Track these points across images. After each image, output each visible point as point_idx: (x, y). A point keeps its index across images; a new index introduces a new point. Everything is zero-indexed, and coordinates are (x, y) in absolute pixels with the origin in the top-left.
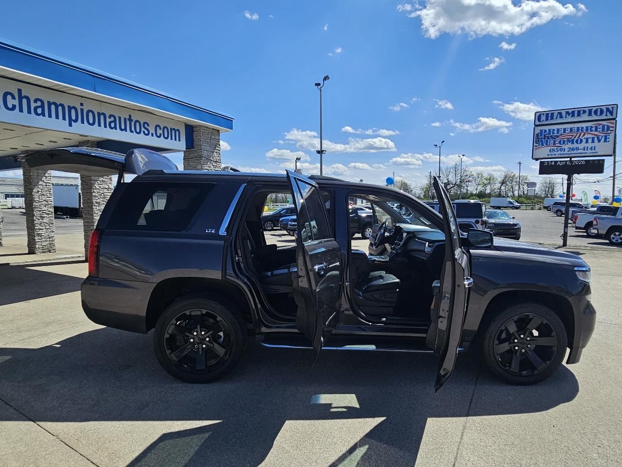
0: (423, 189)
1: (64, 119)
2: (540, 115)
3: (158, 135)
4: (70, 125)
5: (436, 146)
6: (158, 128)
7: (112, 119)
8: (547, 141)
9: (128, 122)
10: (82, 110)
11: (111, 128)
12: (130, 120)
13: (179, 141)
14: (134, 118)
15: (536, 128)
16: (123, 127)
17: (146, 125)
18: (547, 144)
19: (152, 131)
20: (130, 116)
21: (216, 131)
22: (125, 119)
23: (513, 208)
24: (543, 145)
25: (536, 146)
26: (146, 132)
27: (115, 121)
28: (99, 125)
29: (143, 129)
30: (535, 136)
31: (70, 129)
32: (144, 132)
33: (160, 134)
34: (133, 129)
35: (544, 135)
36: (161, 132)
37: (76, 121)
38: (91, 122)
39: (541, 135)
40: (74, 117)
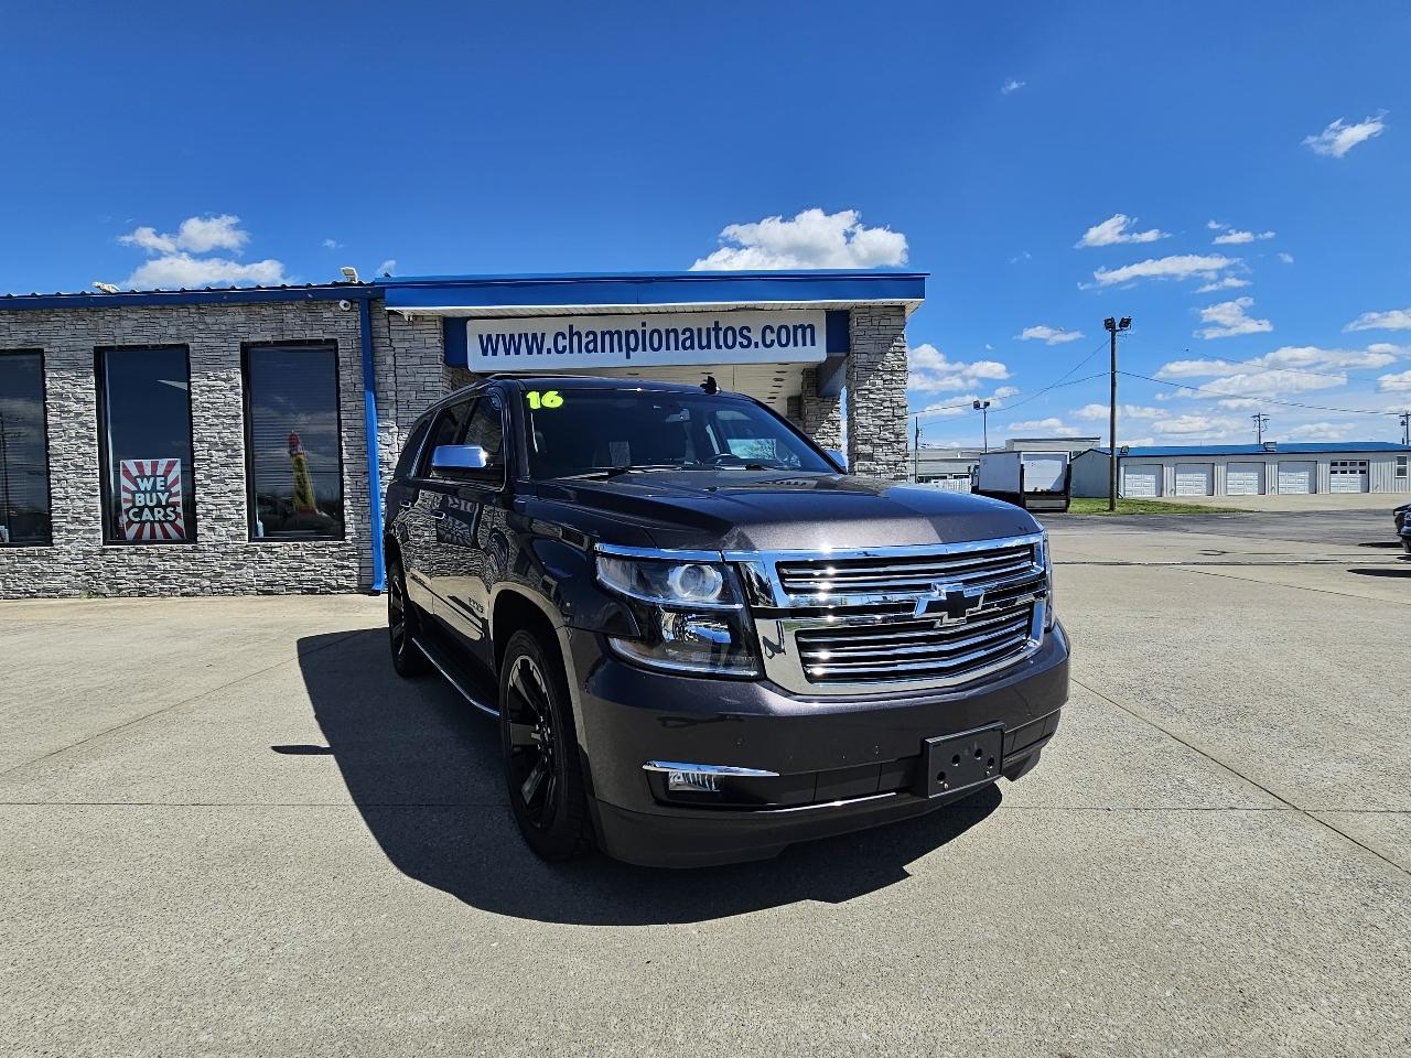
1: (620, 350)
3: (769, 343)
4: (628, 357)
6: (768, 331)
7: (688, 334)
9: (713, 333)
10: (644, 332)
11: (685, 348)
12: (717, 328)
13: (813, 344)
14: (723, 326)
16: (704, 343)
17: (745, 332)
19: (756, 337)
20: (717, 323)
21: (899, 308)
22: (708, 330)
26: (745, 342)
27: (692, 338)
28: (668, 348)
29: (739, 339)
31: (629, 363)
32: (741, 343)
33: (773, 341)
34: (721, 342)
36: (774, 336)
37: (635, 349)
38: (656, 345)
40: (632, 346)
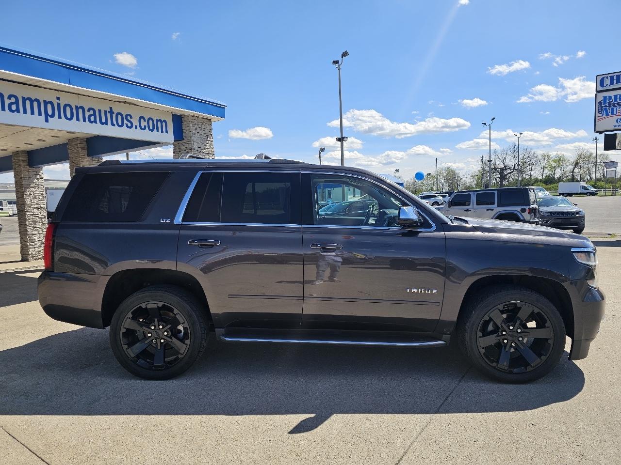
0: (473, 176)
1: (40, 114)
2: (603, 79)
3: (143, 127)
4: (47, 121)
5: (485, 124)
6: (142, 120)
7: (92, 112)
8: (613, 109)
9: (109, 115)
10: (59, 105)
11: (91, 122)
12: (111, 112)
13: (167, 132)
14: (115, 111)
15: (598, 94)
16: (103, 121)
17: (129, 118)
18: (612, 113)
19: (136, 122)
20: (111, 108)
21: (207, 120)
22: (106, 112)
23: (588, 194)
24: (607, 114)
25: (599, 117)
26: (129, 125)
27: (94, 115)
28: (78, 119)
29: (126, 122)
30: (597, 104)
31: (46, 125)
32: (127, 125)
33: (145, 126)
34: (115, 122)
35: (609, 103)
36: (146, 123)
37: (52, 116)
38: (69, 116)
39: (605, 103)
40: (50, 112)
